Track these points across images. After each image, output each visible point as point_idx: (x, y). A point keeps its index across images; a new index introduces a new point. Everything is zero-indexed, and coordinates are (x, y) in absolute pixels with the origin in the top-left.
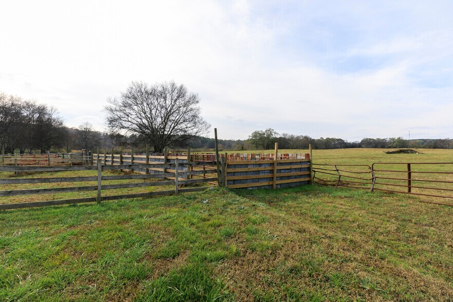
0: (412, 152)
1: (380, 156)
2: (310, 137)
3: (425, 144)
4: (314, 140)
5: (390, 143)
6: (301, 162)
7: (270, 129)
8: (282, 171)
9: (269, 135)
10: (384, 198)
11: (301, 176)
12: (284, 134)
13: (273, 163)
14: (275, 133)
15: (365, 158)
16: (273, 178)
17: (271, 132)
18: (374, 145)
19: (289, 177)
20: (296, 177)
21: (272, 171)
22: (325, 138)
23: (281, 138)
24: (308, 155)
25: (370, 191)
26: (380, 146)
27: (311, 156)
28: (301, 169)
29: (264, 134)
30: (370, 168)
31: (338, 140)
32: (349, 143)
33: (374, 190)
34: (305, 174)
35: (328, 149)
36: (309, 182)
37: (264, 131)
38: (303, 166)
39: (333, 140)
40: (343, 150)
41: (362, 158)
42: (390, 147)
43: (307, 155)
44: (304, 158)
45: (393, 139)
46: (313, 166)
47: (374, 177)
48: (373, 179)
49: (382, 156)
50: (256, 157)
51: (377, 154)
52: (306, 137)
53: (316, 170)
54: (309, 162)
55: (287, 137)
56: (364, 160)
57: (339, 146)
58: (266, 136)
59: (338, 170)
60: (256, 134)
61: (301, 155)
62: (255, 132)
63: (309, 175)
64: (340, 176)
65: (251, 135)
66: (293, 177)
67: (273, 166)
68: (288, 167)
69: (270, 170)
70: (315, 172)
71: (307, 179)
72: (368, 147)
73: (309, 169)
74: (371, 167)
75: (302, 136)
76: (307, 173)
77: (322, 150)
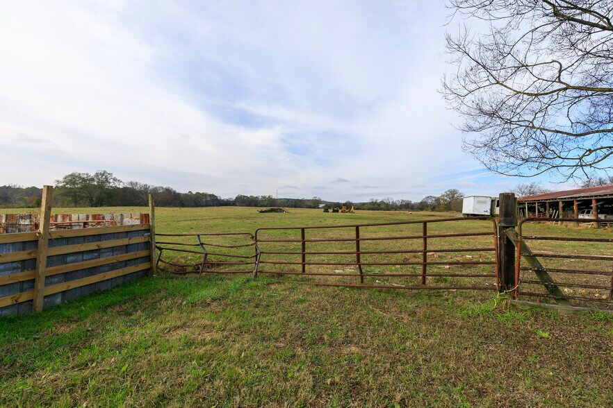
0: (281, 211)
1: (254, 215)
2: (174, 189)
3: (289, 203)
4: (179, 194)
5: (262, 201)
6: (128, 233)
7: (105, 172)
8: (70, 259)
9: (103, 182)
10: (273, 287)
11: (127, 263)
12: (131, 183)
13: (37, 241)
14: (115, 180)
15: (240, 218)
16: (33, 281)
17: (106, 178)
18: (248, 203)
19: (92, 271)
20: (113, 267)
21: (31, 264)
22: (194, 193)
23: (125, 189)
24: (147, 216)
25: (252, 276)
26: (253, 204)
27: (153, 218)
28: (127, 248)
29: (93, 180)
30: (253, 237)
31: (210, 195)
32: (223, 200)
33: (258, 273)
34: (138, 256)
35: (198, 206)
36: (147, 273)
37: (92, 174)
38: (133, 241)
39: (205, 195)
40: (215, 209)
41: (236, 218)
42: (262, 206)
43: (145, 217)
44: (138, 222)
45: (264, 197)
46: (158, 239)
47: (258, 252)
48: (256, 256)
49: (256, 216)
50: (22, 222)
51: (251, 214)
52: (168, 190)
53: (162, 246)
54: (149, 230)
55: (137, 188)
56: (238, 221)
57: (211, 203)
58: (96, 183)
59: (202, 244)
60: (73, 179)
61: (130, 217)
62: (73, 175)
63: (149, 258)
64: (206, 254)
65: (62, 180)
66: (106, 269)
67: (37, 247)
68: (92, 246)
69: (23, 261)
70: (160, 249)
71: (143, 266)
72: (242, 206)
73: (148, 245)
74: (254, 235)
75: (162, 188)
76: (144, 253)
77: (190, 209)
